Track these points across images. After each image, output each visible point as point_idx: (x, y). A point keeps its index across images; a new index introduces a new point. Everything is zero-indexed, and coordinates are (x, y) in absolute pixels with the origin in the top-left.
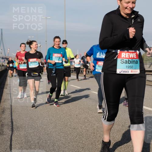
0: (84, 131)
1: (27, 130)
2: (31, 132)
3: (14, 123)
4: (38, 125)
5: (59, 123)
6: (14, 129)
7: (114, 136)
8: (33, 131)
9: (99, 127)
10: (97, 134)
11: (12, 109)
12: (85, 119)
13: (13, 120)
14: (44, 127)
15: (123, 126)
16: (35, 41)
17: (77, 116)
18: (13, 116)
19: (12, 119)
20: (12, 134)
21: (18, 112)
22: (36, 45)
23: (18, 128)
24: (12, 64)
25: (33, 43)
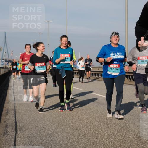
0: (86, 131)
1: (30, 130)
2: (34, 132)
3: (18, 124)
4: (41, 126)
5: (61, 124)
6: (18, 130)
7: (115, 137)
8: (37, 131)
9: (100, 127)
10: (98, 135)
11: (16, 109)
12: (86, 120)
13: (17, 121)
14: (47, 127)
15: (124, 127)
16: (42, 43)
17: (78, 117)
18: (16, 117)
19: (15, 120)
20: (16, 134)
21: (21, 113)
22: (43, 47)
23: (21, 128)
24: (15, 66)
25: (39, 45)
